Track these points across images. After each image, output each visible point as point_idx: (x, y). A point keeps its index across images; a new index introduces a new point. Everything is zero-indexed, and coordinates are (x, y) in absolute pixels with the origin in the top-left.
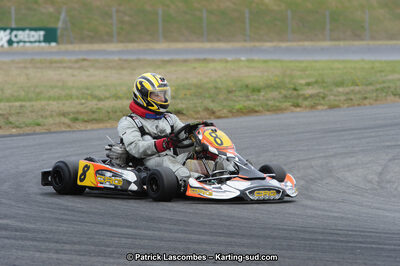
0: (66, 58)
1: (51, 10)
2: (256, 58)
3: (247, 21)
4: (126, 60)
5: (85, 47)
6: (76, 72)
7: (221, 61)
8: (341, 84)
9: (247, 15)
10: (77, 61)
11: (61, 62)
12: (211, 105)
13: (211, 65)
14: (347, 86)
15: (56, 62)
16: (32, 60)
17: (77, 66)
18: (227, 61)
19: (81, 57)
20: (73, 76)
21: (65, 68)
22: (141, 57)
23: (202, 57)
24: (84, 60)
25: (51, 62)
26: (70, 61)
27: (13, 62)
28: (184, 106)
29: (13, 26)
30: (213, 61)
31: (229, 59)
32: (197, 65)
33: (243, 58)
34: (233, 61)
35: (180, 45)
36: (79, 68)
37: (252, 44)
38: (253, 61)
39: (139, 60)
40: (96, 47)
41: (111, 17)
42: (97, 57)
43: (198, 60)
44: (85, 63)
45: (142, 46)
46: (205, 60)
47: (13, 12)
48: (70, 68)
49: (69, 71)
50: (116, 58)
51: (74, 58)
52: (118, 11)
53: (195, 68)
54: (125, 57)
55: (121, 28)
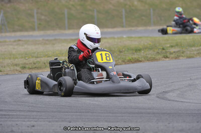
0: (8, 40)
4: (47, 40)
5: (18, 34)
8: (194, 46)
10: (15, 41)
14: (197, 47)
17: (15, 44)
19: (17, 39)
21: (7, 45)
22: (57, 38)
24: (20, 40)
26: (10, 41)
39: (55, 40)
40: (26, 33)
44: (20, 42)
45: (57, 32)
48: (11, 45)
50: (41, 39)
51: (12, 40)
54: (46, 38)
55: (40, 24)
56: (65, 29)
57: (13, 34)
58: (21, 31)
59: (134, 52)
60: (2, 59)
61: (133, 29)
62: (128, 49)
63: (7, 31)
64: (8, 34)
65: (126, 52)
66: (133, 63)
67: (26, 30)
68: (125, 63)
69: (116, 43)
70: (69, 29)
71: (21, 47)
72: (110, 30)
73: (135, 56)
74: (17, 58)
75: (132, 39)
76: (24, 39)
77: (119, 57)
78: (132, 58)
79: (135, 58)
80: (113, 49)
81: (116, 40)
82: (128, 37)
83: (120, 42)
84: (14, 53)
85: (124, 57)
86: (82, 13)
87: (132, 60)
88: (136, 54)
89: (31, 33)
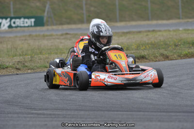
0: (54, 33)
1: (38, 4)
2: (190, 28)
3: (180, 7)
5: (65, 27)
6: (63, 41)
7: (165, 31)
9: (180, 4)
10: (62, 35)
11: (51, 35)
12: (165, 53)
13: (159, 33)
15: (47, 36)
16: (30, 35)
17: (62, 37)
18: (169, 31)
19: (65, 32)
20: (61, 43)
21: (54, 39)
23: (151, 29)
24: (67, 34)
25: (44, 36)
26: (57, 35)
27: (16, 37)
28: (146, 53)
29: (12, 15)
30: (160, 31)
31: (171, 29)
32: (149, 33)
33: (181, 29)
34: (174, 31)
35: (134, 23)
36: (64, 39)
37: (186, 20)
38: (188, 30)
40: (73, 26)
41: (82, 8)
42: (75, 32)
43: (149, 31)
44: (68, 36)
46: (153, 31)
47: (12, 6)
48: (58, 39)
49: (58, 40)
51: (60, 33)
52: (86, 4)
53: (147, 35)
55: (89, 16)
56: (116, 21)
57: (60, 27)
58: (69, 23)
59: (191, 45)
60: (49, 54)
61: (190, 20)
62: (184, 43)
63: (53, 24)
64: (55, 27)
65: (182, 46)
66: (189, 58)
67: (75, 23)
68: (181, 58)
69: (171, 37)
70: (121, 21)
71: (68, 41)
72: (165, 22)
73: (192, 50)
74: (64, 53)
75: (189, 32)
76: (72, 32)
77: (175, 51)
78: (189, 52)
79: (192, 53)
80: (168, 43)
81: (172, 33)
82: (185, 30)
83: (176, 35)
84: (61, 47)
85: (180, 51)
86: (135, 4)
87: (188, 55)
88: (192, 48)
89: (79, 26)
